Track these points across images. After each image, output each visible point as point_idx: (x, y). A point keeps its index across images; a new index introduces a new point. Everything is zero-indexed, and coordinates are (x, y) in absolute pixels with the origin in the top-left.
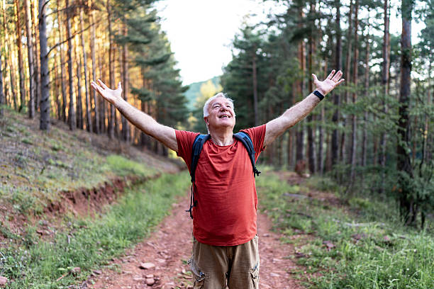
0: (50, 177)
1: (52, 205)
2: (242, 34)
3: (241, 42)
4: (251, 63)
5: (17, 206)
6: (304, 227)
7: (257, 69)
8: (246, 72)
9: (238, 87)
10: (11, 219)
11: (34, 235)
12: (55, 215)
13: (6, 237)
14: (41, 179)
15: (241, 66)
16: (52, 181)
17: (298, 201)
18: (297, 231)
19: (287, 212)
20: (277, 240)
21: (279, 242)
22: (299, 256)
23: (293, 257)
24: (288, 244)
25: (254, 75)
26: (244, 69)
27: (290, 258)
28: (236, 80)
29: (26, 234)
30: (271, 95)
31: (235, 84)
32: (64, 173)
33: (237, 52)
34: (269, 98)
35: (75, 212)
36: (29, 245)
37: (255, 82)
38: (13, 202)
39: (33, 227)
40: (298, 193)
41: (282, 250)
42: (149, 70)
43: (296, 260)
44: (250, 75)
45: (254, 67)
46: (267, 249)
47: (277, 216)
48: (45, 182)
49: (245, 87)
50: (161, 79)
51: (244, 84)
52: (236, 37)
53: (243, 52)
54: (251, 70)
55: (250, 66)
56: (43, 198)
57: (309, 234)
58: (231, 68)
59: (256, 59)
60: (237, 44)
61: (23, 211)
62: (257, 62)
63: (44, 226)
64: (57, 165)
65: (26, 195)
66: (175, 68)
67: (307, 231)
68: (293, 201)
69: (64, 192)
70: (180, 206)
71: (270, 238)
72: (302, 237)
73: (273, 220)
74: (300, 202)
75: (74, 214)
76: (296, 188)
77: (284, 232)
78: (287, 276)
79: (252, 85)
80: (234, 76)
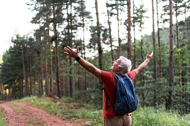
15: (16, 51)
20: (71, 123)
24: (77, 123)
25: (23, 55)
31: (13, 59)
40: (60, 105)
44: (21, 55)
45: (22, 51)
52: (12, 38)
53: (16, 44)
55: (20, 51)
57: (82, 118)
71: (68, 123)
77: (71, 120)
80: (12, 56)
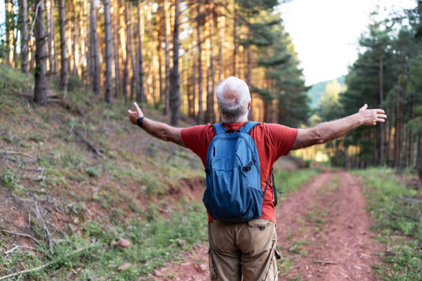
0: (174, 166)
1: (173, 189)
2: (368, 31)
3: (368, 40)
4: (378, 61)
5: (144, 188)
6: (404, 229)
7: (384, 67)
8: (372, 71)
9: (363, 86)
10: (139, 198)
11: (155, 212)
12: (175, 198)
13: (133, 211)
14: (166, 166)
15: (367, 65)
16: (175, 169)
17: (410, 205)
18: (396, 232)
19: (394, 214)
20: (372, 238)
21: (373, 240)
22: (388, 254)
23: (382, 254)
24: (382, 242)
25: (381, 74)
26: (369, 67)
27: (378, 255)
28: (360, 79)
29: (149, 211)
30: (394, 94)
31: (359, 83)
32: (186, 162)
33: (363, 50)
34: (392, 97)
35: (192, 197)
36: (150, 219)
37: (381, 81)
38: (142, 183)
39: (155, 205)
40: (414, 197)
41: (374, 247)
42: (272, 70)
43: (385, 258)
44: (376, 74)
45: (381, 65)
46: (358, 245)
47: (381, 216)
48: (168, 170)
49: (371, 86)
50: (283, 79)
51: (370, 82)
52: (362, 36)
53: (370, 49)
54: (378, 68)
55: (377, 64)
56: (165, 182)
57: (408, 236)
58: (356, 67)
59: (383, 56)
60: (363, 41)
61: (148, 192)
62: (384, 60)
63: (164, 206)
64: (181, 156)
65: (152, 179)
66: (299, 67)
67: (407, 233)
68: (406, 204)
69: (185, 180)
70: (288, 200)
71: (366, 236)
72: (400, 237)
73: (376, 220)
74: (413, 206)
75: (190, 199)
76: (414, 192)
77: (383, 232)
78: (369, 270)
79: (378, 84)
80: (358, 74)
